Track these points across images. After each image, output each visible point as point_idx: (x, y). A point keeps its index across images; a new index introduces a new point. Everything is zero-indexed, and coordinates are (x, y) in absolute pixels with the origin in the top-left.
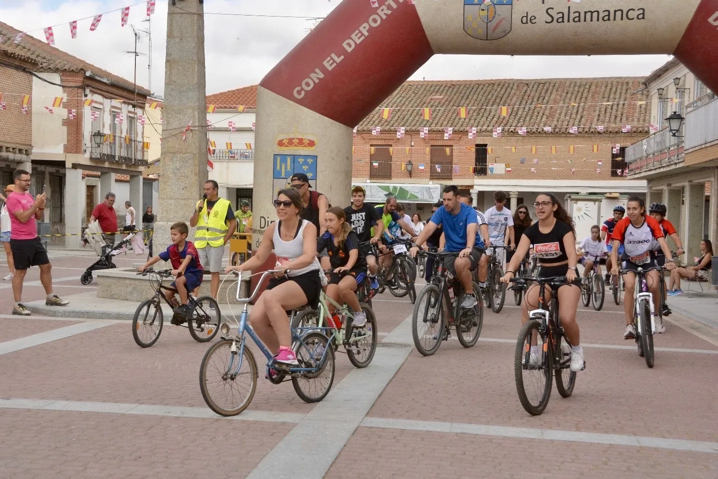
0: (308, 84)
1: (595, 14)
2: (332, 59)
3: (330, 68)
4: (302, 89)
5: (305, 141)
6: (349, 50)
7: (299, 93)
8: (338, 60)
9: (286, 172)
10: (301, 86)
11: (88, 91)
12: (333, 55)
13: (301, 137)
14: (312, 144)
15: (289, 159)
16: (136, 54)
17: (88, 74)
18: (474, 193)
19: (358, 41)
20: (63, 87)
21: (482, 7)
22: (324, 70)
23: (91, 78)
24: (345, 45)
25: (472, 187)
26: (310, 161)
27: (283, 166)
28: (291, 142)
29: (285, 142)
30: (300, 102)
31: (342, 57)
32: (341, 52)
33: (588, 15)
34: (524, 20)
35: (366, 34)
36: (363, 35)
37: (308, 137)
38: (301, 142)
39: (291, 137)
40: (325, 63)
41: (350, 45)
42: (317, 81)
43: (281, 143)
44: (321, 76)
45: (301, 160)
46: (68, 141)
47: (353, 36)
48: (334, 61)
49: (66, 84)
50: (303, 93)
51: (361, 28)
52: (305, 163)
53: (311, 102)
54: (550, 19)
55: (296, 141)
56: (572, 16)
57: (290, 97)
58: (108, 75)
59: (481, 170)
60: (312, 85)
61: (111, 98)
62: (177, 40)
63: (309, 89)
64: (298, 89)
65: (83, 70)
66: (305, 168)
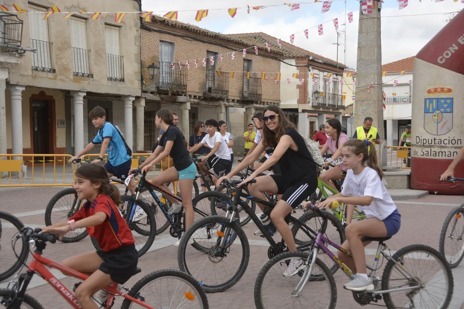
0: (447, 54)
2: (463, 37)
3: (462, 43)
4: (444, 58)
5: (446, 90)
7: (441, 60)
9: (433, 109)
10: (442, 55)
11: (310, 68)
13: (442, 87)
14: (450, 91)
15: (434, 101)
16: (338, 44)
17: (311, 58)
20: (297, 66)
22: (458, 44)
23: (312, 61)
26: (449, 101)
28: (436, 90)
29: (432, 90)
30: (442, 66)
37: (446, 87)
38: (442, 90)
39: (436, 87)
40: (459, 40)
42: (453, 52)
43: (429, 92)
44: (457, 48)
45: (443, 101)
46: (300, 97)
49: (299, 65)
50: (444, 60)
52: (445, 103)
53: (449, 65)
55: (439, 90)
57: (436, 63)
58: (322, 58)
60: (450, 54)
61: (324, 71)
62: (365, 34)
63: (448, 57)
64: (441, 57)
65: (308, 56)
66: (445, 106)
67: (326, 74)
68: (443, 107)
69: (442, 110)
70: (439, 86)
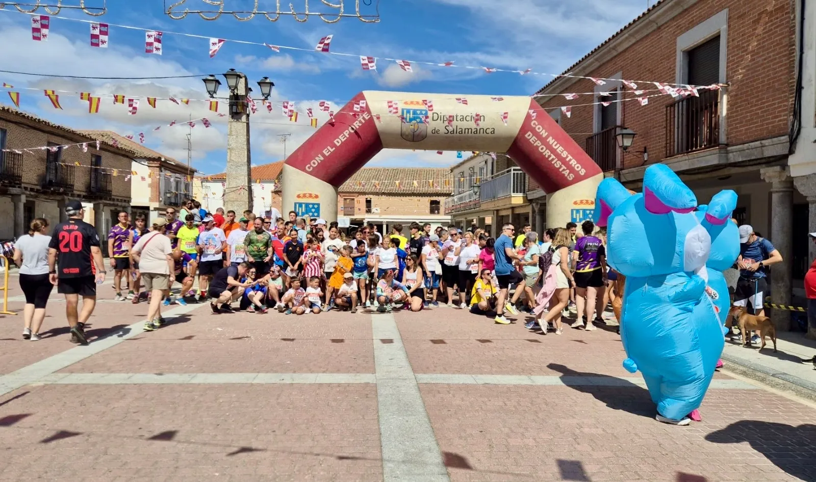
0: (314, 163)
1: (470, 130)
2: (328, 149)
3: (327, 155)
4: (311, 166)
5: (314, 195)
6: (338, 145)
7: (309, 168)
8: (332, 150)
9: (302, 212)
10: (310, 164)
11: (163, 169)
12: (329, 147)
13: (310, 193)
14: (317, 197)
15: (304, 206)
16: (189, 150)
17: (163, 160)
18: (365, 222)
19: (343, 140)
20: (149, 166)
21: (411, 124)
22: (323, 155)
23: (165, 162)
24: (335, 142)
25: (364, 219)
26: (316, 206)
27: (300, 209)
28: (305, 196)
29: (301, 195)
30: (310, 173)
31: (334, 149)
32: (334, 145)
33: (467, 130)
34: (434, 131)
35: (348, 136)
36: (345, 136)
37: (314, 193)
38: (310, 196)
39: (305, 192)
40: (324, 152)
41: (338, 142)
42: (319, 162)
43: (299, 196)
44: (322, 158)
45: (311, 206)
46: (152, 195)
47: (340, 137)
48: (329, 151)
49: (150, 165)
50: (311, 168)
51: (345, 133)
52: (313, 208)
53: (315, 173)
54: (447, 132)
55: (307, 195)
56: (458, 131)
57: (304, 170)
58: (173, 161)
59: (369, 211)
60: (317, 164)
61: (175, 173)
62: (234, 137)
63: (315, 166)
64: (309, 165)
65: (160, 158)
66: (313, 210)
67: (178, 175)
68: (312, 212)
69: (311, 214)
70: (307, 192)
